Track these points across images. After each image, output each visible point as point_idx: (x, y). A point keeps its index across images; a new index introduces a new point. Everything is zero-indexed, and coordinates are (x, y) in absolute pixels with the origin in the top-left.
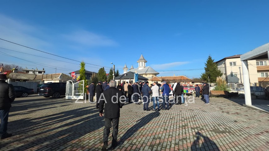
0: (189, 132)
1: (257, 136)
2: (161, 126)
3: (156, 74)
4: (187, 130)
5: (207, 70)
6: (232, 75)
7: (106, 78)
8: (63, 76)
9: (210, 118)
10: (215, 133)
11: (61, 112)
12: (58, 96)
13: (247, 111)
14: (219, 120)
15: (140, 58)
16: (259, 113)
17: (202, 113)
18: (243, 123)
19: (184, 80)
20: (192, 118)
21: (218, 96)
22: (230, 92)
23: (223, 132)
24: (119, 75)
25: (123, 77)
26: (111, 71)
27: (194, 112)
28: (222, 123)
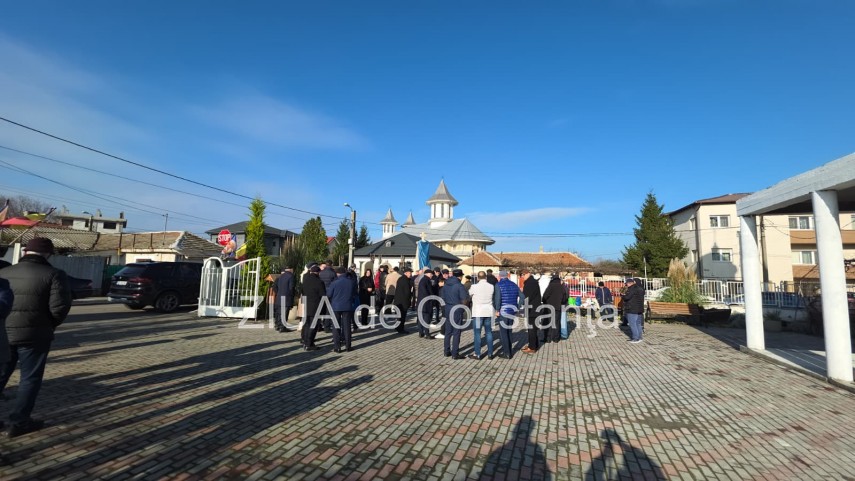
0: (576, 424)
1: (767, 437)
2: (495, 406)
3: (484, 245)
4: (570, 417)
5: (640, 236)
6: (715, 254)
7: (326, 252)
8: (188, 240)
9: (641, 385)
10: (652, 427)
11: (186, 356)
12: (172, 305)
13: (749, 367)
14: (665, 390)
15: (437, 193)
16: (783, 374)
17: (619, 370)
18: (734, 401)
19: (570, 265)
20: (588, 385)
21: (670, 320)
22: (706, 307)
23: (673, 426)
24: (369, 242)
25: (379, 250)
26: (344, 228)
27: (595, 367)
28: (672, 401)
